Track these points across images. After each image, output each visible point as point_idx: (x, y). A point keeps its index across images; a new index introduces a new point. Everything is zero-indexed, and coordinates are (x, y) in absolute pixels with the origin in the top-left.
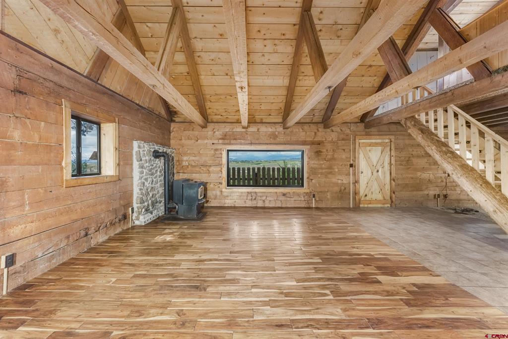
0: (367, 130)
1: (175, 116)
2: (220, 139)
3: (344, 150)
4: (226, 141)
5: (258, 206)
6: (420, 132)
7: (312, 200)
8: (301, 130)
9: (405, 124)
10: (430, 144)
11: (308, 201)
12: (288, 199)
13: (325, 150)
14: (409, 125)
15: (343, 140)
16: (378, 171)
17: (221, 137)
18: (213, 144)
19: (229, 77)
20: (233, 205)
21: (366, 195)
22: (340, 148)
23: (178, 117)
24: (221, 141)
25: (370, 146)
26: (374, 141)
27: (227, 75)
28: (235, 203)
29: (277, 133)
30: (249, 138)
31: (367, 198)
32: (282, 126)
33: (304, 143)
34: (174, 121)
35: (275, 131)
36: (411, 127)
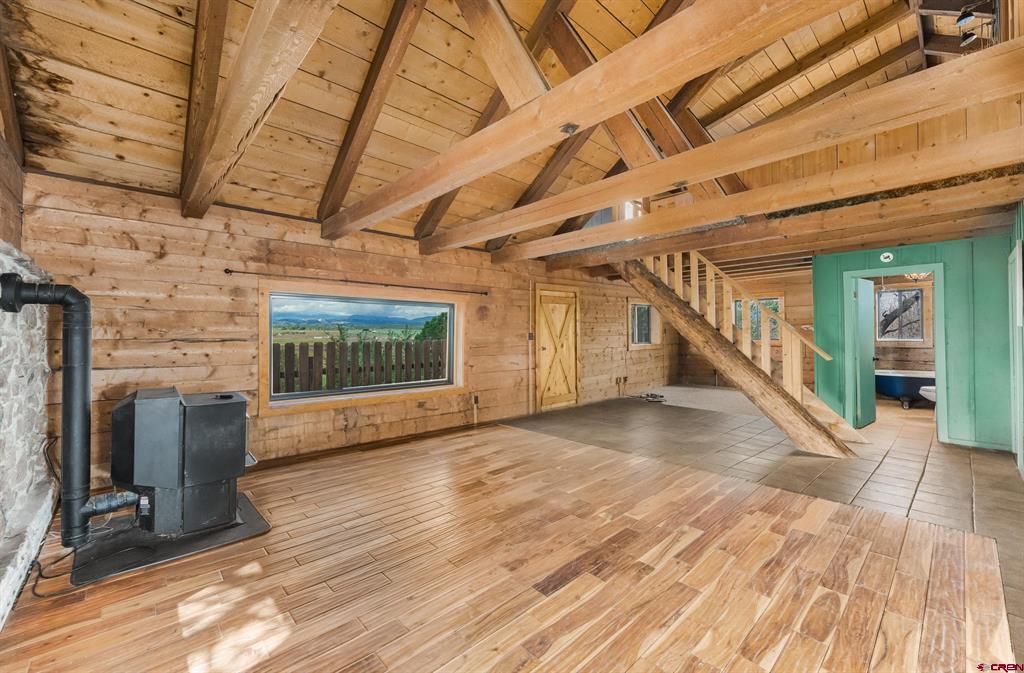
0: (549, 274)
1: (51, 151)
2: (253, 259)
3: (520, 306)
4: (273, 268)
5: (362, 441)
6: (652, 285)
7: (473, 409)
8: (454, 261)
9: (626, 270)
10: (669, 304)
11: (465, 411)
12: (429, 413)
13: (494, 306)
14: (633, 273)
15: (519, 288)
16: (562, 346)
17: (254, 253)
18: (227, 271)
19: (324, 84)
20: (293, 452)
21: (549, 389)
22: (515, 303)
23: (57, 155)
24: (253, 266)
25: (553, 302)
26: (557, 294)
27: (321, 75)
28: (300, 446)
29: (406, 261)
30: (339, 267)
31: (551, 394)
32: (417, 247)
33: (459, 290)
34: (39, 169)
35: (401, 254)
36: (638, 276)
